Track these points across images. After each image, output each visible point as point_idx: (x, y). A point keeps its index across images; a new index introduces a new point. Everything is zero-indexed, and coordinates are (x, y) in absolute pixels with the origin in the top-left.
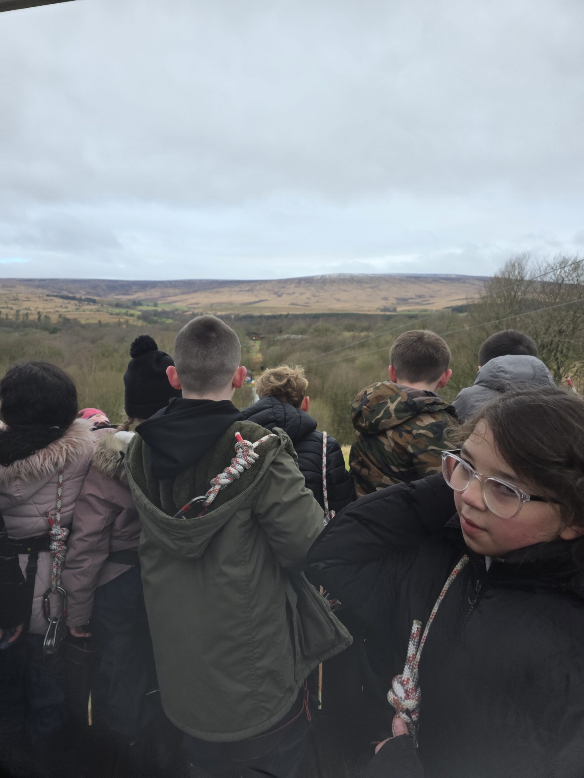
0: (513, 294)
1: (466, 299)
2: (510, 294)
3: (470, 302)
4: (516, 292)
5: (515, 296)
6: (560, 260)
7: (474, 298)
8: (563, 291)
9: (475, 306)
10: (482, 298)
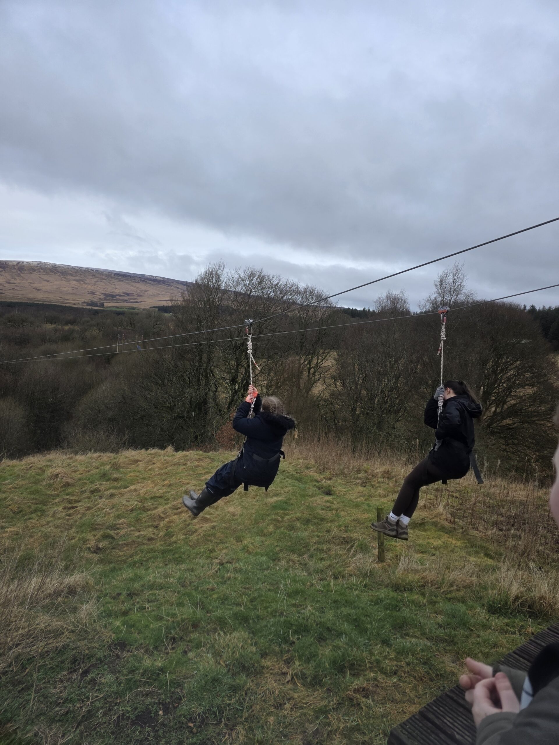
0: (211, 299)
1: (170, 300)
2: (209, 299)
3: (174, 303)
4: (214, 298)
5: (213, 301)
6: (248, 273)
7: (178, 300)
8: (251, 300)
9: (178, 307)
10: (185, 301)
